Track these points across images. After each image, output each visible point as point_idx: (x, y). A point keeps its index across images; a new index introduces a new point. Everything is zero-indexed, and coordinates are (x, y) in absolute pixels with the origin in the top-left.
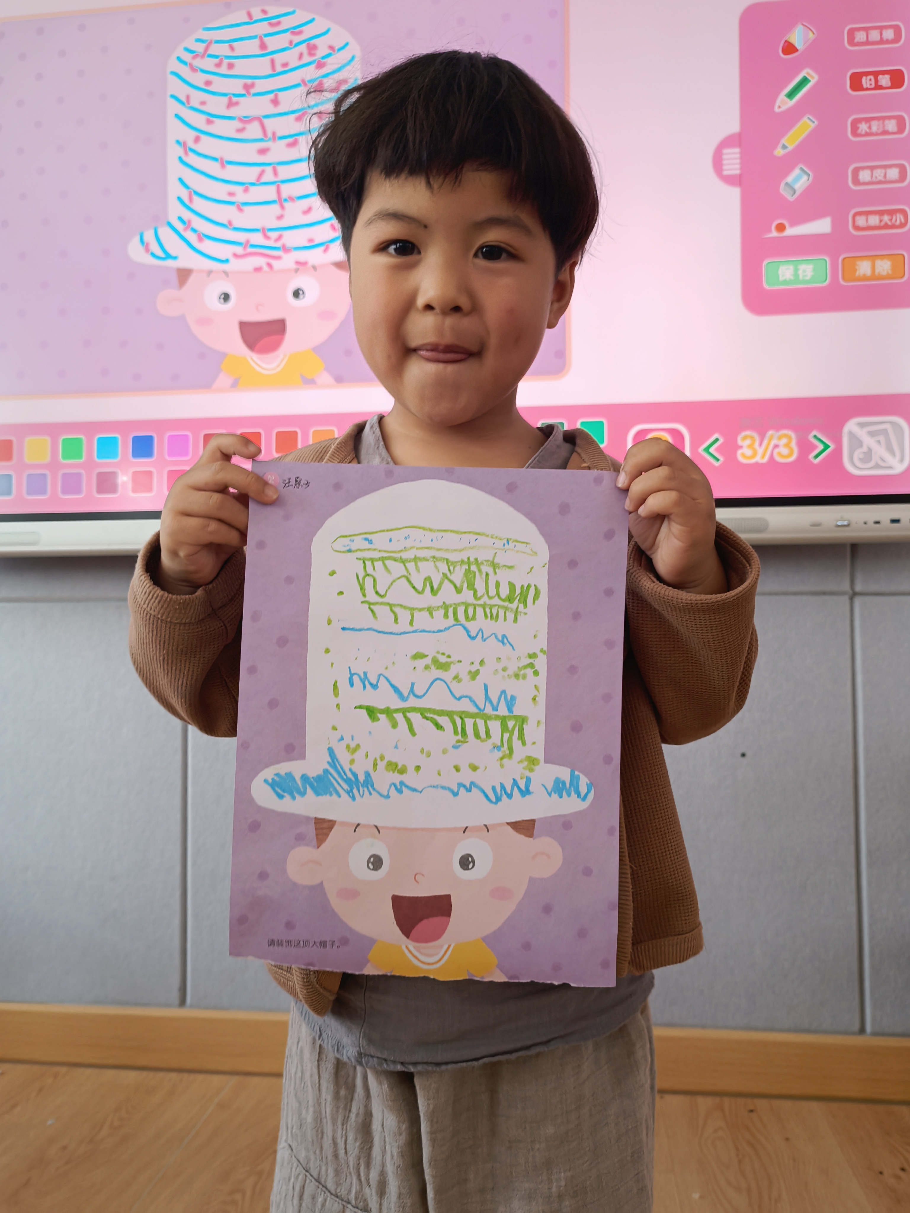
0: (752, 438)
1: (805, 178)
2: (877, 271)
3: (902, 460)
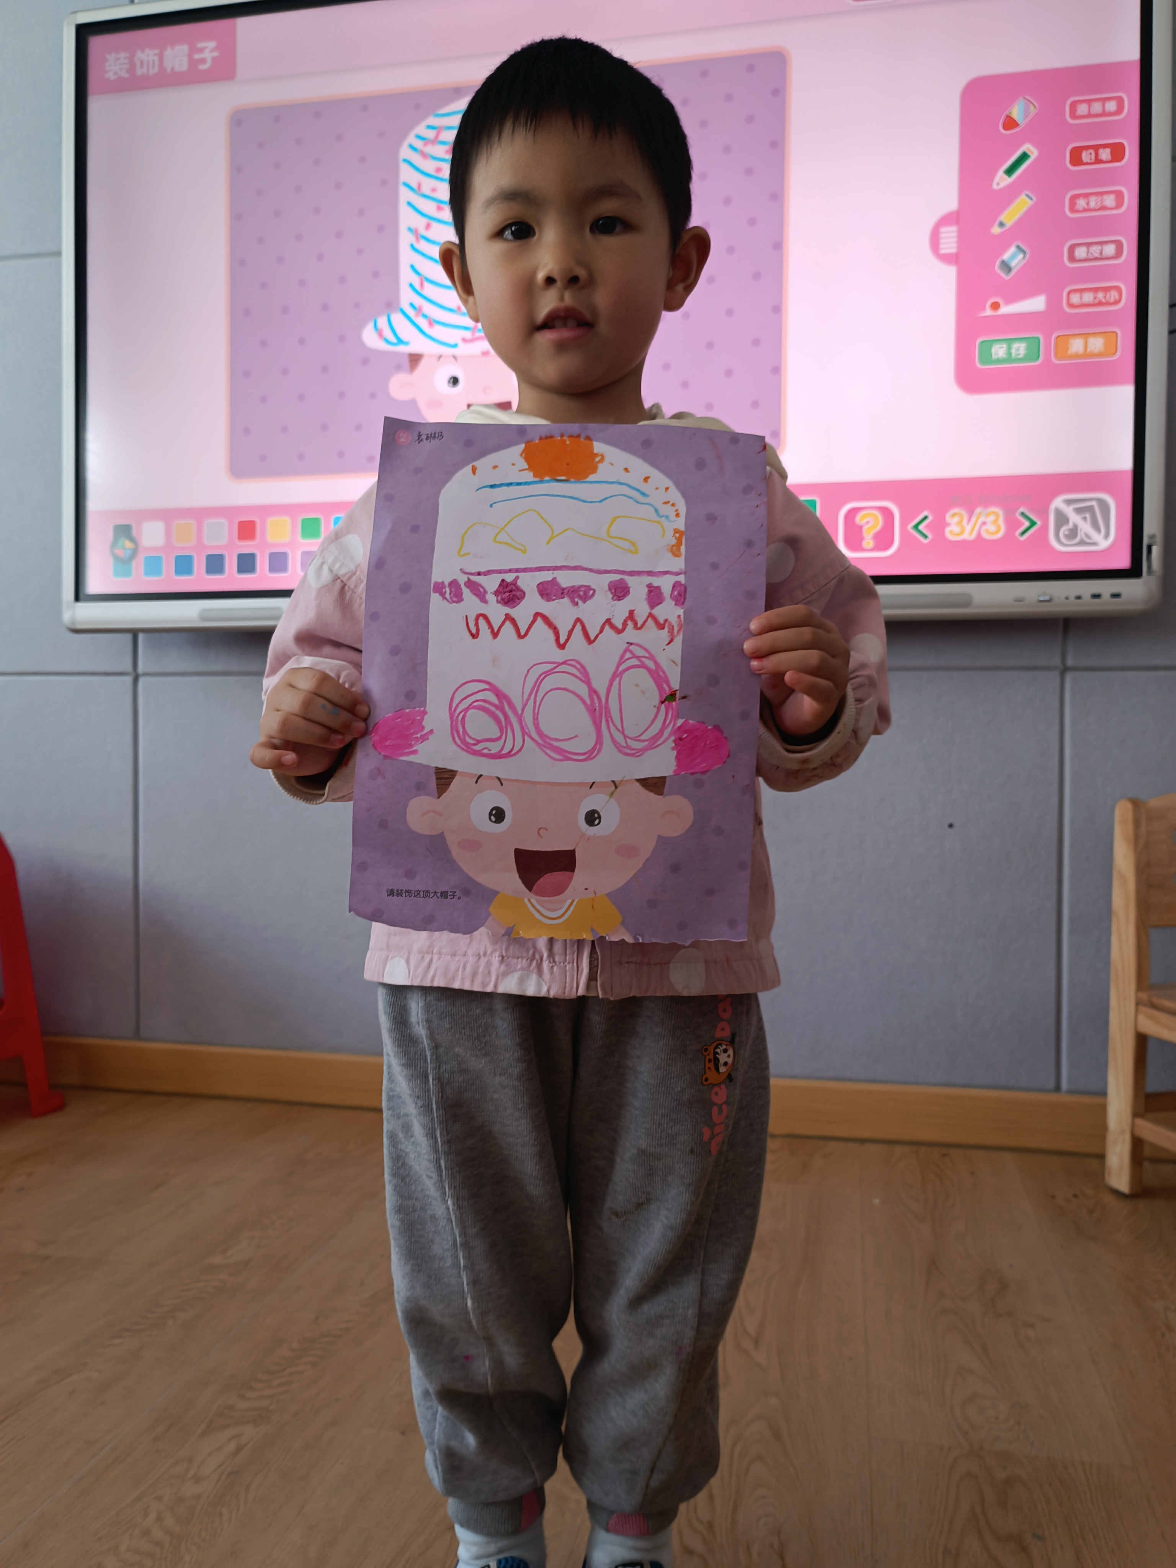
0: (960, 515)
1: (1021, 256)
2: (1089, 350)
3: (1107, 536)
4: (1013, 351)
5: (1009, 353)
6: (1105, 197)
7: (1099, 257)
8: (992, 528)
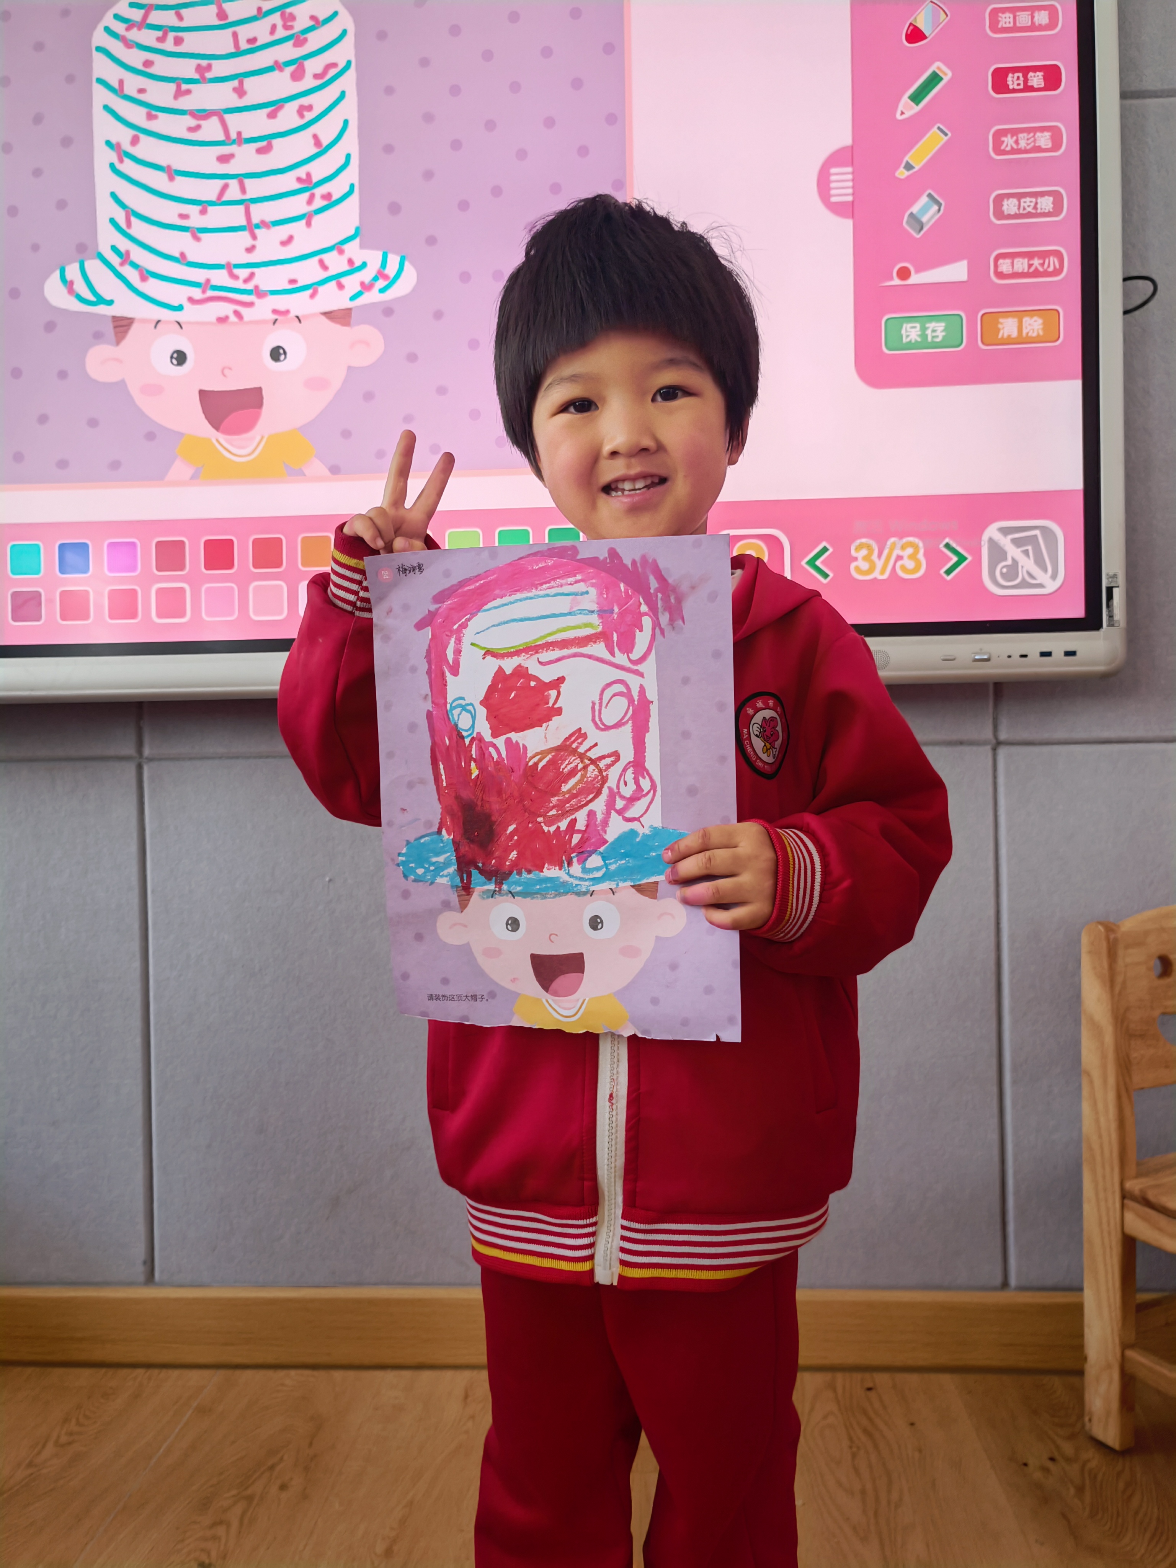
0: (869, 547)
1: (935, 208)
2: (1025, 332)
3: (1054, 577)
4: (929, 332)
5: (924, 336)
6: (1038, 134)
7: (1034, 211)
8: (910, 564)
